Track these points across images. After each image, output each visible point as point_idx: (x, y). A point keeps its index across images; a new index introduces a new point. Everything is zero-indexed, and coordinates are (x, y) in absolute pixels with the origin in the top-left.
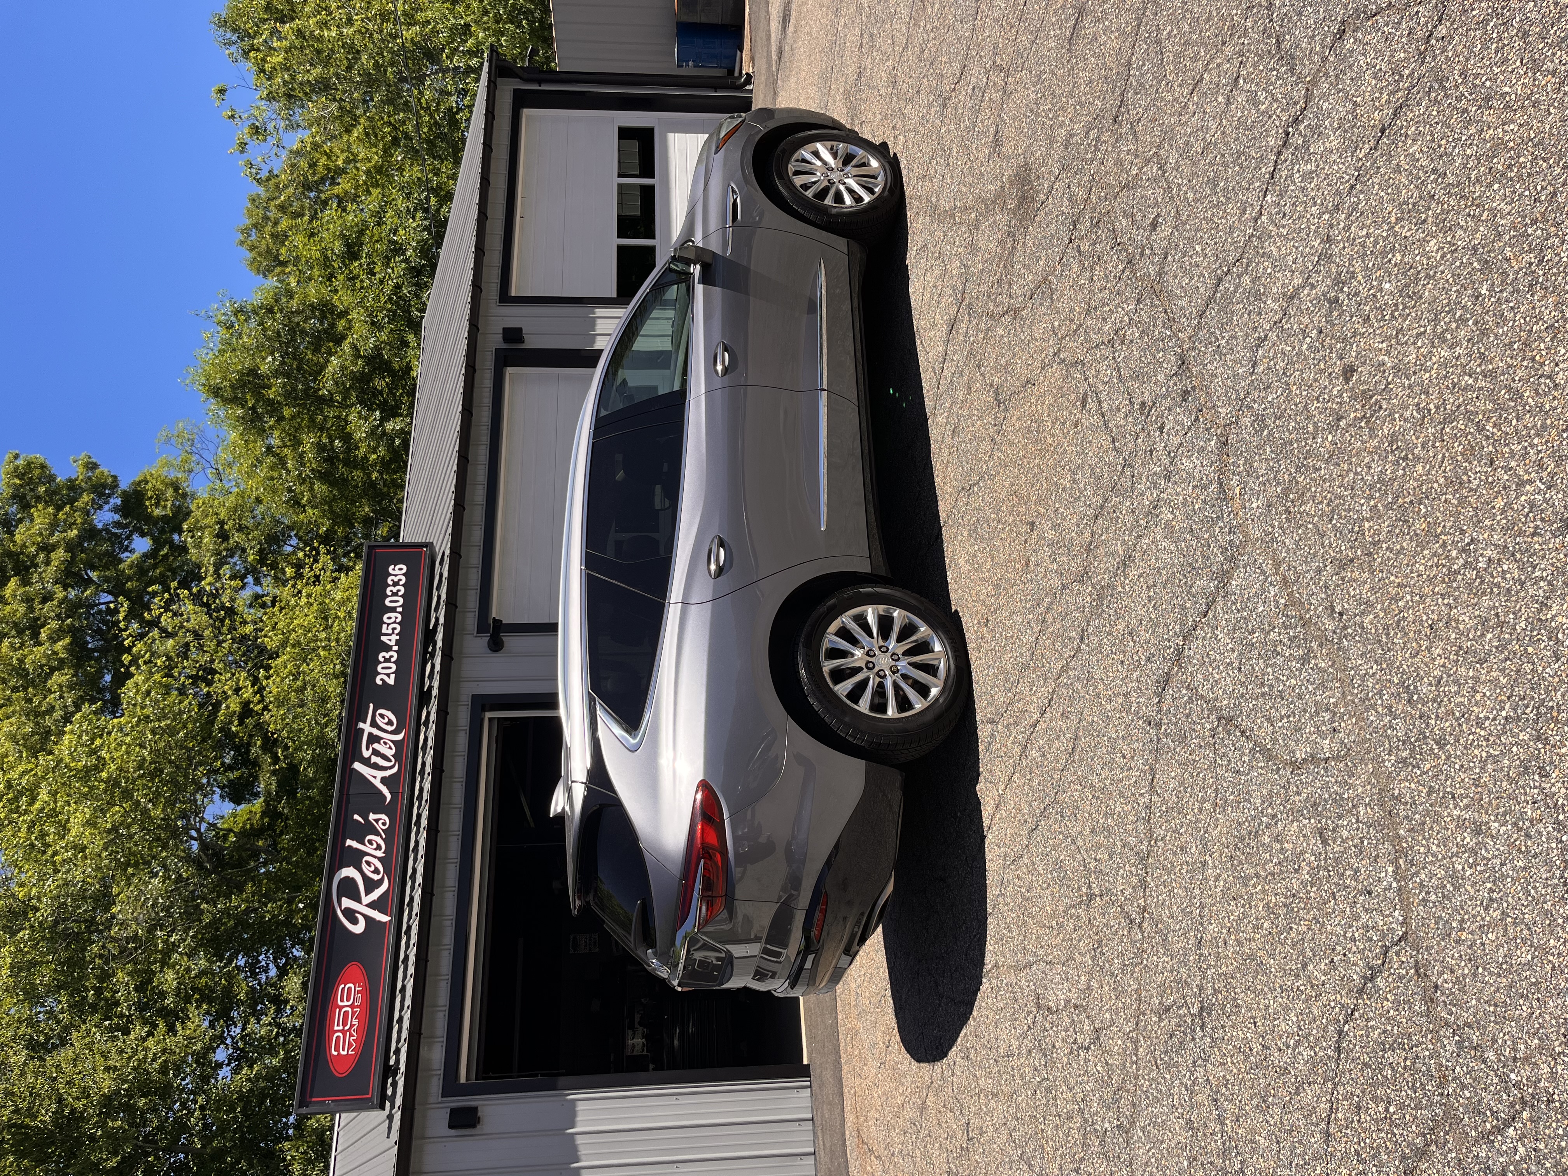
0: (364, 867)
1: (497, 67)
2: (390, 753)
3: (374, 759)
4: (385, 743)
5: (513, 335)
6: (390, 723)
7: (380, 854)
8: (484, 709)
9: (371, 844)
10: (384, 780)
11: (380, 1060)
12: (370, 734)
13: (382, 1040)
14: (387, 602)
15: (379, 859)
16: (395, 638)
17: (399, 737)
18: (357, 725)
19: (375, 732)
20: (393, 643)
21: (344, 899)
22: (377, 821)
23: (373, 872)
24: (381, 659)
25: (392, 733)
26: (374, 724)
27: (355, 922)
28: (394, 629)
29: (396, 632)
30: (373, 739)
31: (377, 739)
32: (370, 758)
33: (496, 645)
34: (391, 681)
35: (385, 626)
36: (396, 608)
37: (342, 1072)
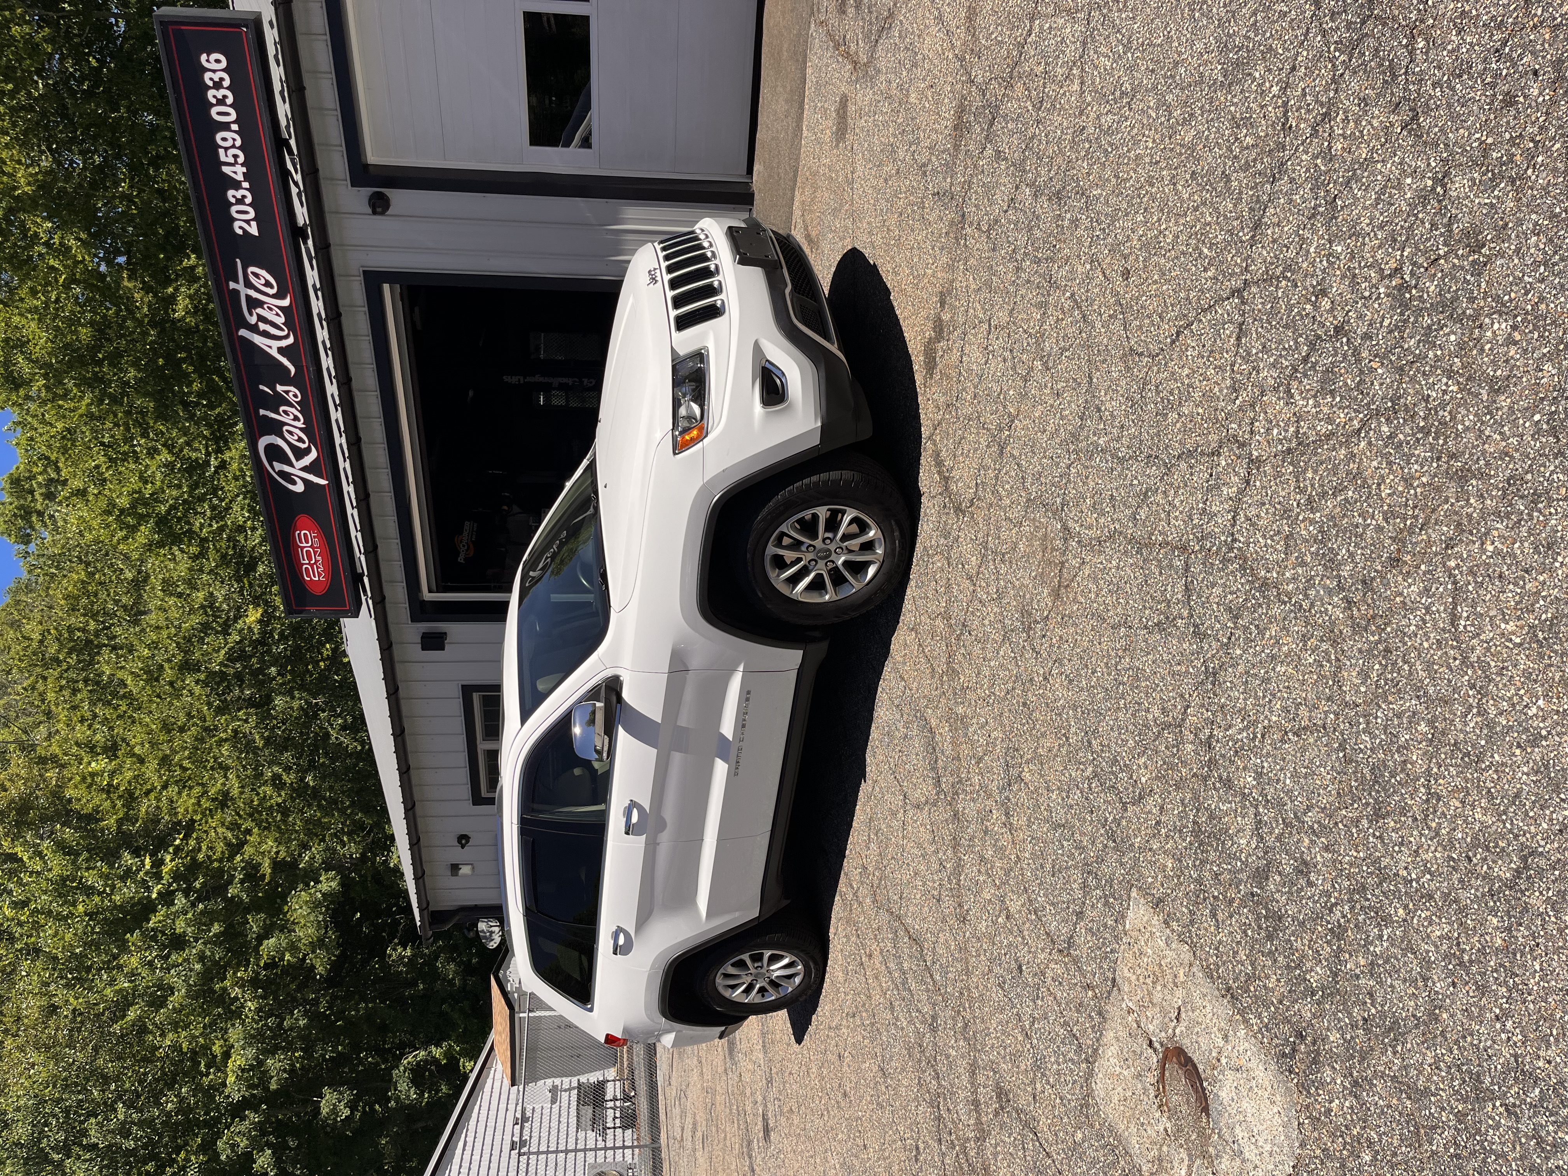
0: (287, 435)
2: (280, 320)
3: (262, 326)
4: (270, 309)
6: (268, 284)
7: (300, 424)
8: (380, 282)
9: (287, 415)
10: (280, 350)
12: (248, 296)
15: (301, 429)
16: (241, 170)
17: (286, 302)
18: (228, 285)
19: (253, 294)
20: (240, 177)
22: (287, 392)
24: (232, 200)
25: (273, 296)
26: (248, 285)
27: (294, 483)
28: (235, 156)
29: (241, 159)
30: (254, 304)
31: (261, 304)
34: (254, 230)
35: (221, 152)
36: (229, 123)
37: (318, 591)
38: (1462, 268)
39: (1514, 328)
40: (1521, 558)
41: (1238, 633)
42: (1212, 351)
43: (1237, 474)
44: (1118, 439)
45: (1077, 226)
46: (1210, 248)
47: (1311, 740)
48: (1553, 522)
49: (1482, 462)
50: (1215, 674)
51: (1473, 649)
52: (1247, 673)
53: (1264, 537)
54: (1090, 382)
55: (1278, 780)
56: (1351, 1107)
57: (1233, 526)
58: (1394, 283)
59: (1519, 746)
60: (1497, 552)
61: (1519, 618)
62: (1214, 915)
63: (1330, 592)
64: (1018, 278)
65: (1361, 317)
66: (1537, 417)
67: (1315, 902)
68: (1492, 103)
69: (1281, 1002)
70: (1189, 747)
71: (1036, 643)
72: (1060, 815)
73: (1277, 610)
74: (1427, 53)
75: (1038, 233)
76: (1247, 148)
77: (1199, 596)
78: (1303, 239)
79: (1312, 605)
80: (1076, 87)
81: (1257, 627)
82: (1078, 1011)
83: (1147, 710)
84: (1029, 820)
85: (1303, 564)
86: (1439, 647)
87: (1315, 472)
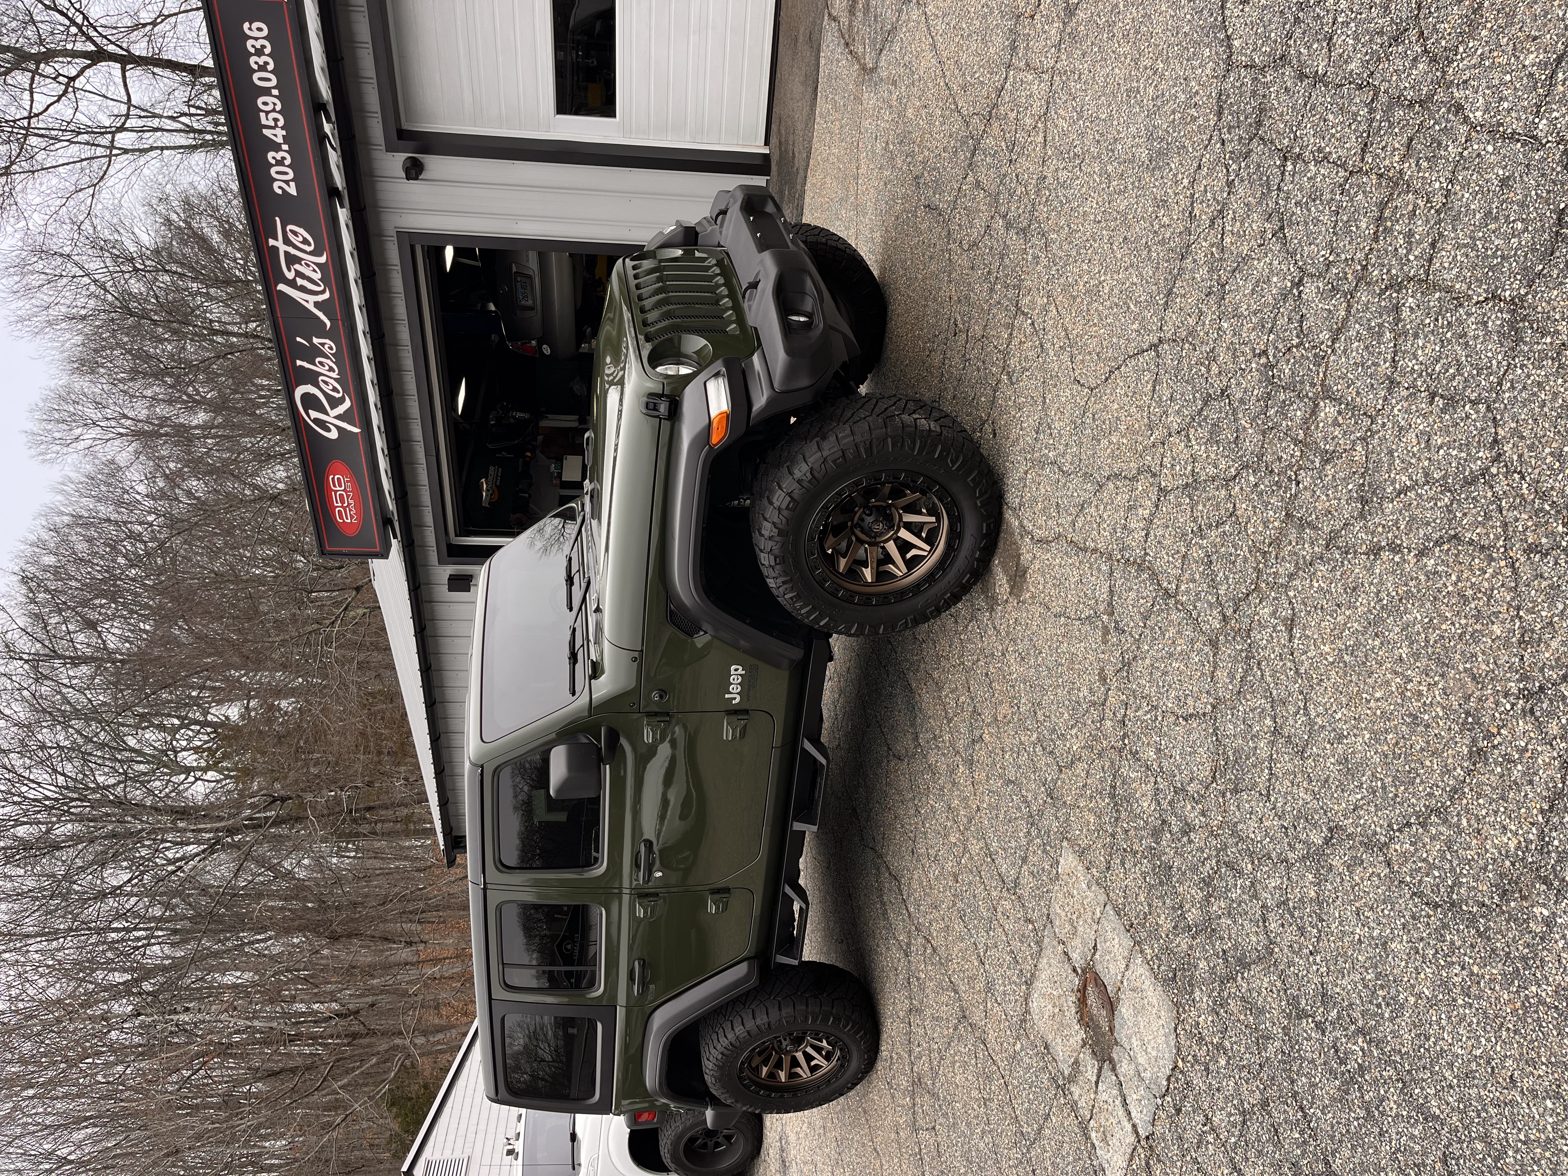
0: (322, 385)
2: (317, 276)
3: (300, 281)
4: (308, 265)
6: (305, 242)
7: (334, 375)
9: (323, 366)
10: (317, 305)
12: (286, 253)
14: (255, 77)
15: (335, 379)
16: (281, 133)
17: (322, 259)
18: (267, 242)
19: (292, 251)
20: (280, 140)
22: (323, 344)
23: (332, 390)
24: (272, 161)
25: (310, 253)
26: (287, 242)
27: (328, 430)
28: (276, 120)
29: (281, 123)
31: (299, 260)
32: (294, 279)
33: (413, 166)
34: (292, 190)
35: (262, 115)
36: (270, 88)
37: (351, 533)
38: (1308, 358)
39: (1339, 413)
40: (1335, 595)
41: (1147, 631)
42: (1135, 393)
43: (1150, 499)
44: (1063, 455)
45: (1037, 263)
46: (1135, 305)
47: (1195, 725)
48: (1357, 570)
49: (1314, 516)
50: (1129, 664)
51: (1302, 663)
52: (1152, 665)
53: (1167, 554)
54: (1044, 403)
55: (1171, 756)
56: (1212, 1021)
57: (1146, 542)
58: (1262, 361)
59: (1329, 742)
60: (1320, 589)
61: (1332, 643)
62: (1123, 863)
63: (1211, 605)
64: (991, 298)
65: (1239, 384)
66: (1350, 487)
67: (1194, 856)
68: (1334, 227)
69: (1167, 936)
70: (1109, 723)
71: (997, 622)
72: (1011, 774)
73: (1174, 616)
74: (1293, 176)
75: (1007, 261)
76: (1164, 226)
77: (1120, 598)
78: (1201, 313)
79: (1199, 616)
80: (1040, 139)
81: (1160, 628)
82: (1021, 941)
83: (1079, 690)
84: (987, 776)
85: (1194, 581)
86: (1281, 660)
87: (1204, 506)
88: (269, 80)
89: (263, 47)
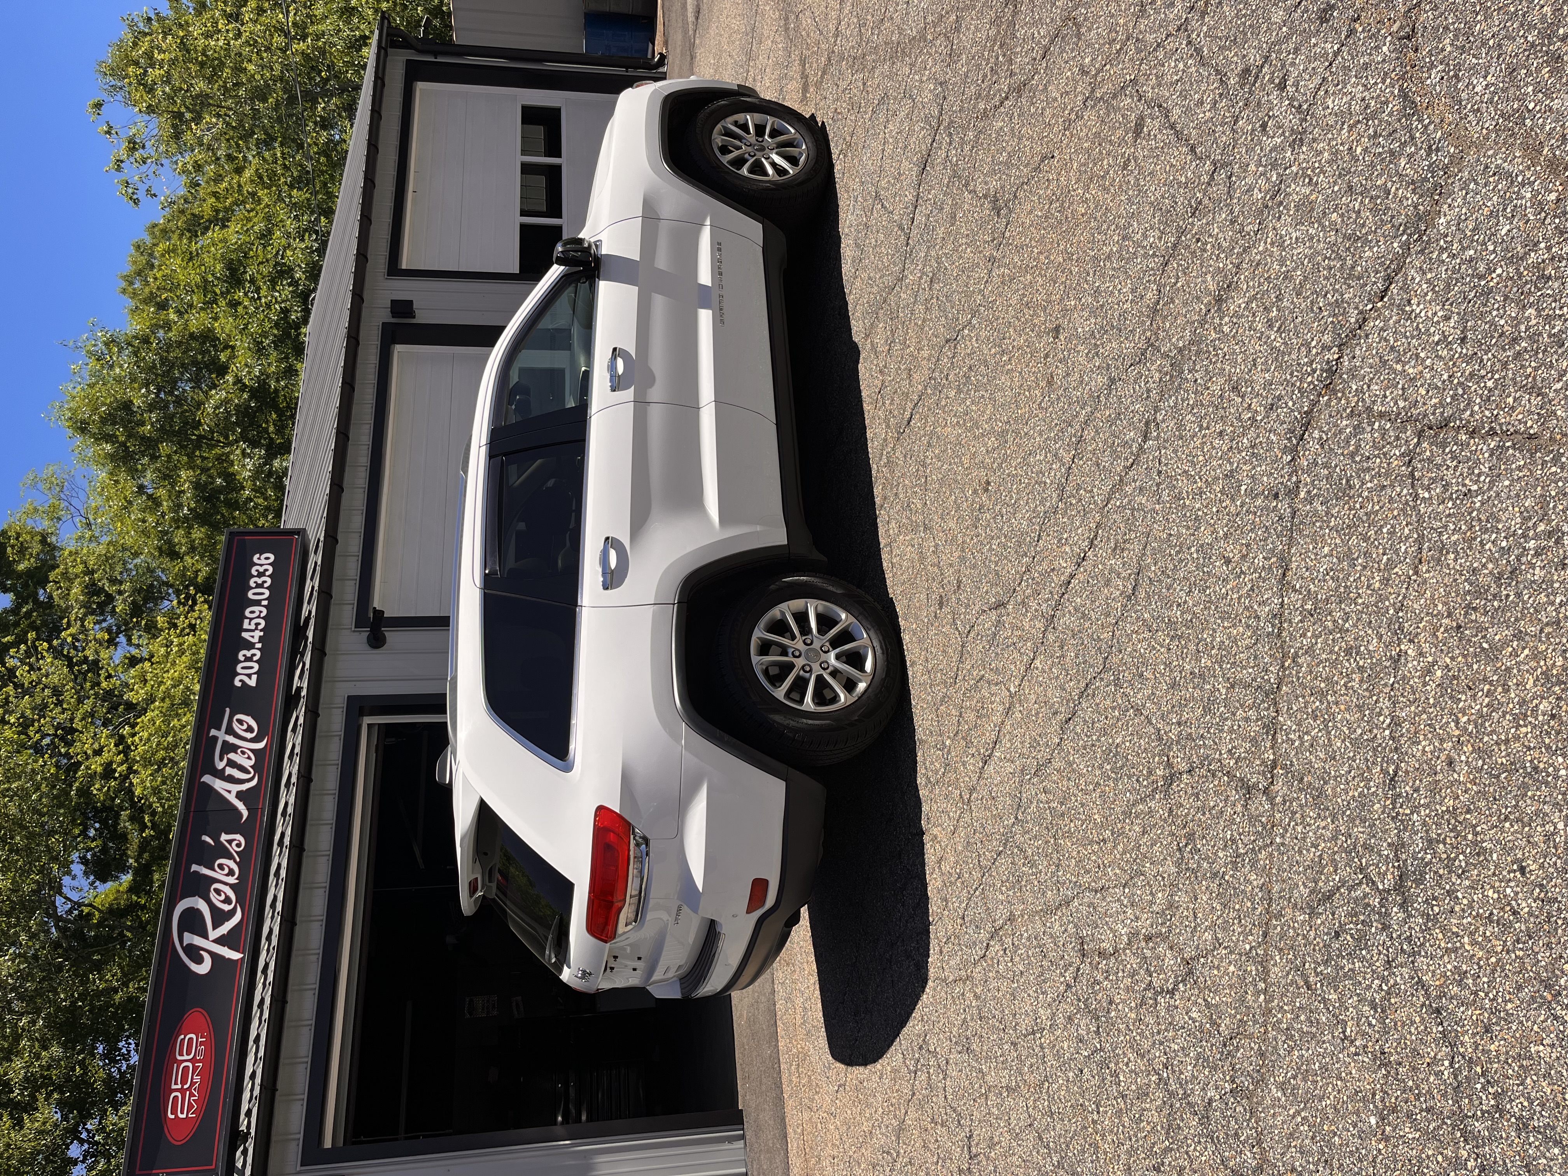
0: (213, 896)
1: (388, 35)
2: (248, 764)
3: (229, 771)
4: (243, 753)
5: (402, 308)
6: (250, 729)
7: (232, 880)
8: (362, 713)
9: (223, 869)
10: (240, 795)
11: (227, 1122)
12: (225, 742)
13: (230, 1100)
14: (250, 595)
15: (232, 886)
16: (258, 634)
17: (261, 745)
18: (209, 732)
19: (231, 739)
20: (256, 640)
21: (186, 934)
22: (230, 842)
23: (223, 902)
24: (241, 658)
25: (252, 740)
26: (230, 731)
27: (199, 961)
28: (257, 624)
29: (260, 627)
30: (228, 748)
31: (234, 748)
32: (224, 768)
33: (376, 641)
34: (252, 682)
35: (246, 621)
36: (260, 601)
88: (263, 594)
89: (266, 570)
